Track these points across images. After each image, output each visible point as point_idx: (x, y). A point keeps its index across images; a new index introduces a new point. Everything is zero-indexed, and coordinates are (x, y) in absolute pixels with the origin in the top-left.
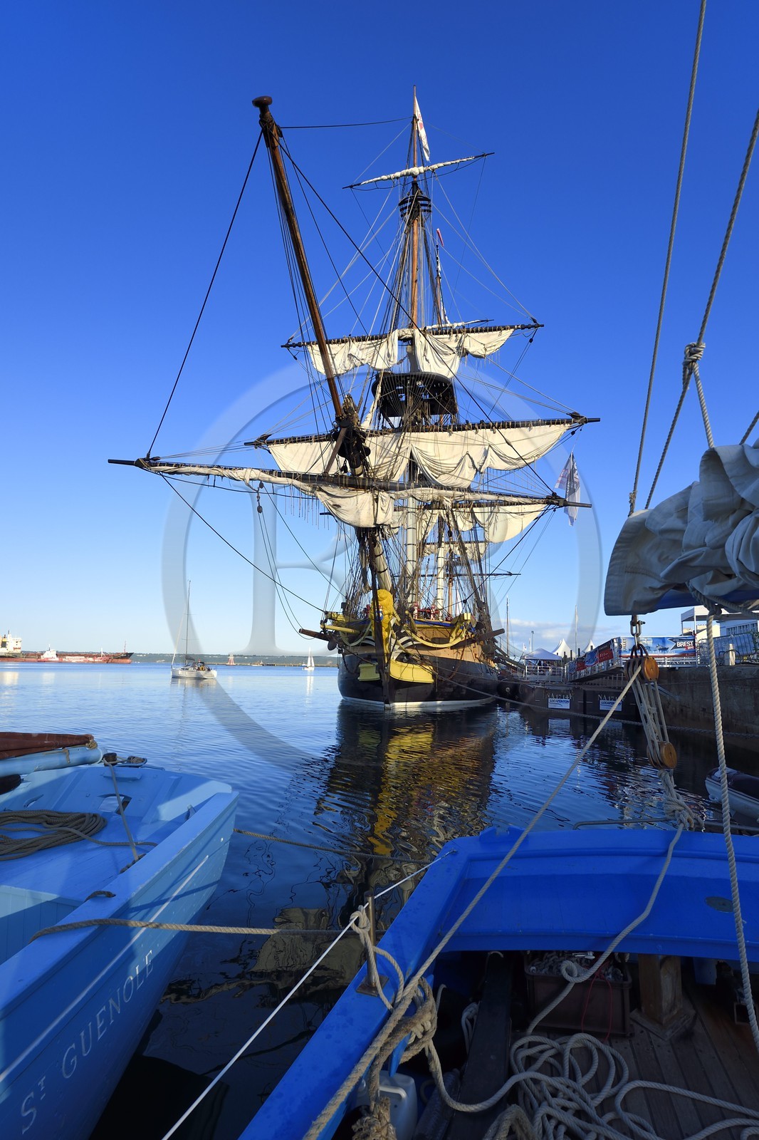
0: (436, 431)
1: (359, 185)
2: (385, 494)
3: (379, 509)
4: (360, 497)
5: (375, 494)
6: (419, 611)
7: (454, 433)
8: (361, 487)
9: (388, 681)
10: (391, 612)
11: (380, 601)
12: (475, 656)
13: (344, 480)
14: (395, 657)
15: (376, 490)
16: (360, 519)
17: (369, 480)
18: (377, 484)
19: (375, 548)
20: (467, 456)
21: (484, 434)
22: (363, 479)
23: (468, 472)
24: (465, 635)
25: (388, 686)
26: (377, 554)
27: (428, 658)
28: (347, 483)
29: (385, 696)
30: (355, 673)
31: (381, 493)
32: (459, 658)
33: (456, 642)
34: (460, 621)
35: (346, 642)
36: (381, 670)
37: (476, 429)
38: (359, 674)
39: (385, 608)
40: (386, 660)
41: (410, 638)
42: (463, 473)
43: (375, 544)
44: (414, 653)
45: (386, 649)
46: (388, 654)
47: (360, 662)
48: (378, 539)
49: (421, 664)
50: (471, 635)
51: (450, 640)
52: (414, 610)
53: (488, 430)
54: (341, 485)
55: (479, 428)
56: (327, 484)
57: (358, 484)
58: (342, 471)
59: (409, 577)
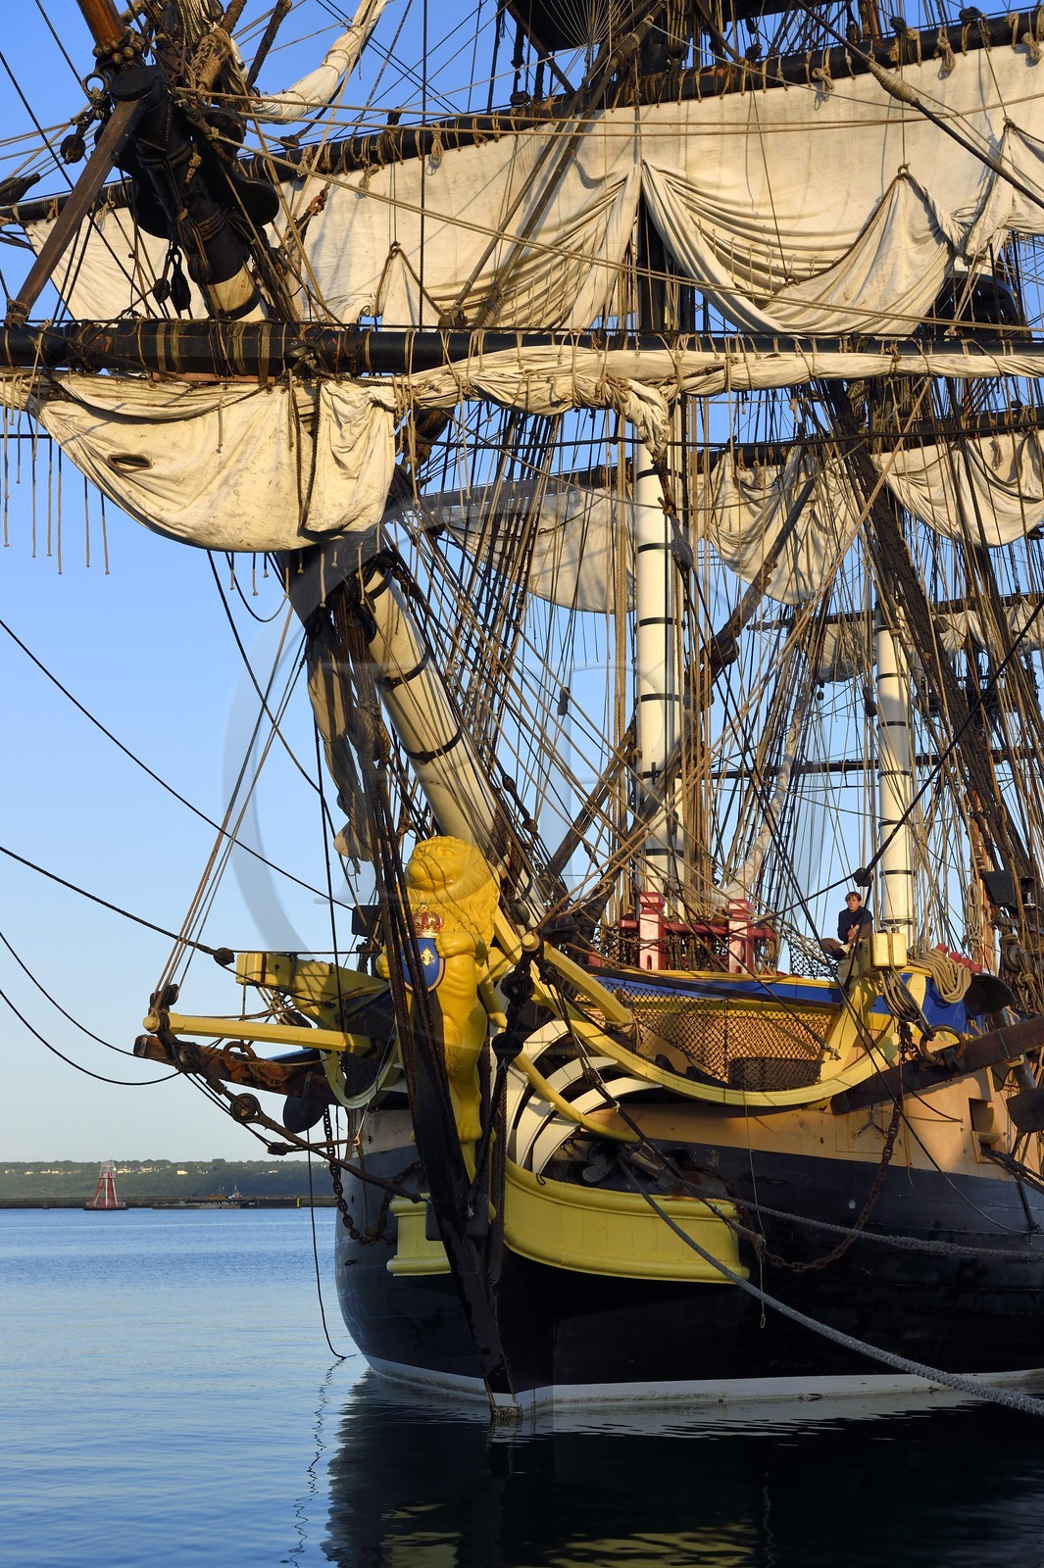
0: (754, 84)
2: (351, 391)
3: (325, 461)
4: (234, 415)
5: (302, 395)
6: (669, 932)
7: (842, 85)
8: (241, 367)
9: (496, 1276)
10: (488, 942)
11: (425, 889)
12: (987, 1147)
13: (167, 342)
14: (540, 1161)
15: (305, 374)
16: (232, 515)
17: (274, 335)
18: (310, 349)
19: (377, 644)
20: (903, 187)
21: (985, 71)
22: (253, 329)
23: (911, 264)
24: (896, 1040)
25: (495, 1299)
26: (394, 674)
27: (714, 1162)
28: (175, 354)
29: (486, 1351)
30: (378, 1236)
31: (331, 385)
32: (878, 1160)
33: (863, 1071)
34: (863, 975)
35: (339, 1094)
36: (445, 1224)
37: (942, 53)
38: (395, 1242)
39: (449, 923)
40: (471, 1170)
41: (597, 1063)
42: (887, 269)
43: (369, 628)
44: (632, 1136)
45: (467, 1121)
46: (481, 1144)
47: (394, 1189)
48: (383, 606)
49: (677, 1192)
50: (924, 1039)
51: (823, 1067)
52: (637, 929)
53: (1003, 54)
54: (152, 363)
55: (957, 49)
56: (89, 366)
57: (231, 352)
58: (160, 299)
59: (653, 774)
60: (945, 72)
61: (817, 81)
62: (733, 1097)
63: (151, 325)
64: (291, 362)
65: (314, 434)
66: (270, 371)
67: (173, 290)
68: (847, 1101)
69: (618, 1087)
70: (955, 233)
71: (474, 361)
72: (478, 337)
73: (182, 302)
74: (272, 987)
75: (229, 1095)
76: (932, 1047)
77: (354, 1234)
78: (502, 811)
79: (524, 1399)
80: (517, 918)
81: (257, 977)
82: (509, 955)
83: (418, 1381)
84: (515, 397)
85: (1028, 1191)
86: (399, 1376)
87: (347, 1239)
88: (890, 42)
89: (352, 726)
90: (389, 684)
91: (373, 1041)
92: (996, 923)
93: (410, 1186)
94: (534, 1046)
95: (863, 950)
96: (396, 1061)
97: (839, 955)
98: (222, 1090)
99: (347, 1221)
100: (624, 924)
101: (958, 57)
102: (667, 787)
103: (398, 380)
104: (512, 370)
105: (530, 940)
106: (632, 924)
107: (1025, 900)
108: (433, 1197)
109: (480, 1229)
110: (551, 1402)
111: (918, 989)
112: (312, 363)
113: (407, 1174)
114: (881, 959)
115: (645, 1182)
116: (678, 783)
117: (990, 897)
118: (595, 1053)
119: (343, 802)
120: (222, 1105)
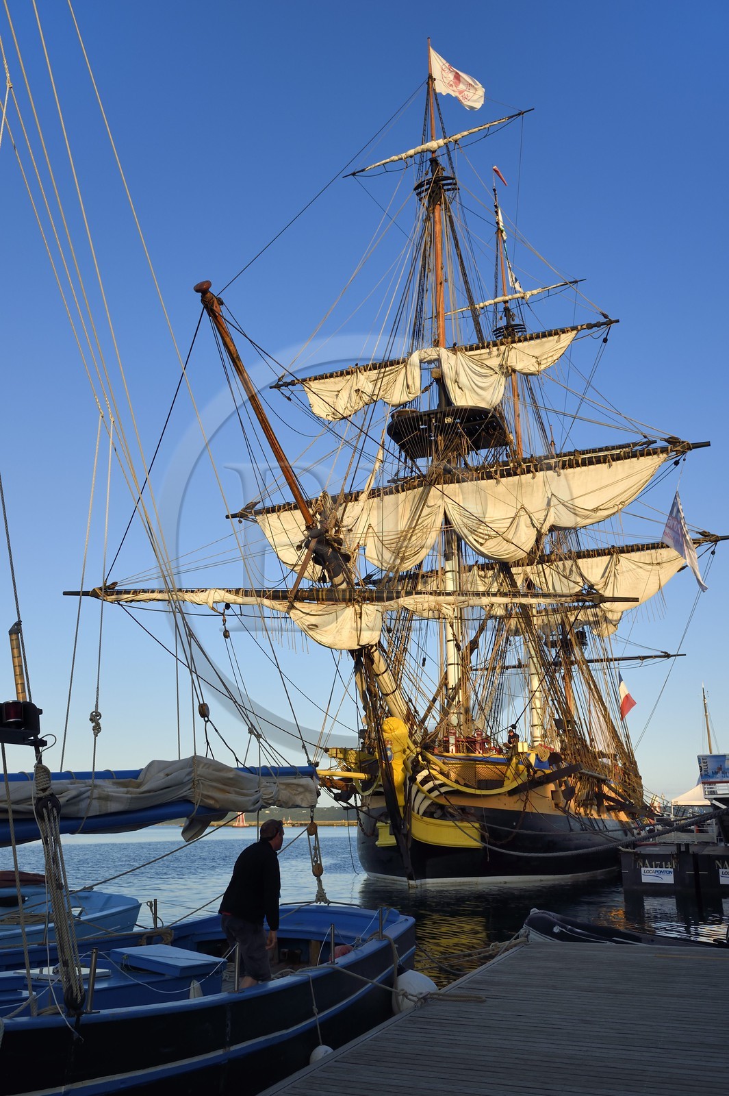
0: (478, 479)
1: (363, 170)
2: (370, 607)
3: (364, 626)
4: (340, 613)
5: (357, 606)
6: (458, 741)
7: (503, 480)
8: (341, 600)
9: (409, 846)
10: (406, 747)
11: (388, 733)
12: (557, 805)
13: (322, 594)
14: (421, 812)
15: (358, 602)
16: (340, 641)
17: (350, 592)
18: (359, 596)
19: (374, 666)
20: (522, 513)
21: (545, 477)
22: (344, 591)
23: (525, 534)
24: (526, 773)
25: (409, 853)
26: (379, 673)
27: (473, 811)
28: (324, 597)
29: (407, 868)
30: (373, 835)
31: (365, 605)
32: (522, 810)
33: (515, 785)
34: (515, 754)
35: (360, 791)
36: (396, 830)
37: (532, 472)
38: (377, 836)
39: (395, 743)
40: (402, 815)
41: (437, 782)
42: (518, 535)
43: (372, 662)
44: (448, 804)
45: (401, 800)
46: (405, 807)
47: (377, 820)
48: (376, 655)
49: (462, 820)
50: (534, 774)
51: (505, 782)
52: (448, 741)
53: (550, 473)
54: (318, 600)
55: (537, 471)
56: (302, 600)
57: (339, 596)
58: (319, 582)
59: (452, 689)
60: (534, 478)
61: (495, 479)
62: (478, 792)
63: (318, 591)
64: (355, 600)
65: (360, 618)
66: (349, 601)
67: (323, 579)
68: (512, 793)
69: (443, 790)
70: (539, 526)
71: (402, 599)
72: (403, 593)
73: (325, 581)
74: (339, 758)
75: (334, 793)
76: (536, 776)
77: (365, 834)
78: (409, 709)
79: (418, 882)
80: (415, 743)
81: (335, 755)
82: (412, 751)
83: (385, 879)
84: (413, 608)
85: (570, 819)
86: (378, 878)
87: (362, 835)
88: (517, 468)
89: (369, 689)
90: (378, 675)
91: (372, 776)
92: (559, 734)
93: (383, 818)
94: (420, 777)
95: (516, 747)
96: (379, 781)
97: (509, 748)
98: (331, 791)
99: (363, 830)
100: (444, 739)
101: (537, 473)
102: (457, 693)
103: (382, 604)
104: (412, 601)
105: (419, 749)
106: (447, 739)
107: (568, 727)
108: (392, 822)
109: (405, 832)
110: (426, 884)
111: (532, 759)
112: (360, 600)
113: (381, 815)
114: (520, 750)
115: (452, 817)
116: (460, 691)
117: (556, 727)
118: (437, 779)
119: (365, 708)
120: (331, 796)
